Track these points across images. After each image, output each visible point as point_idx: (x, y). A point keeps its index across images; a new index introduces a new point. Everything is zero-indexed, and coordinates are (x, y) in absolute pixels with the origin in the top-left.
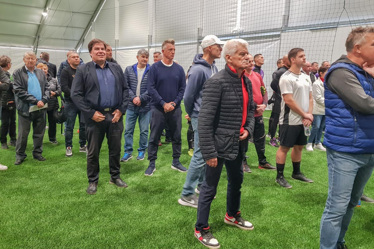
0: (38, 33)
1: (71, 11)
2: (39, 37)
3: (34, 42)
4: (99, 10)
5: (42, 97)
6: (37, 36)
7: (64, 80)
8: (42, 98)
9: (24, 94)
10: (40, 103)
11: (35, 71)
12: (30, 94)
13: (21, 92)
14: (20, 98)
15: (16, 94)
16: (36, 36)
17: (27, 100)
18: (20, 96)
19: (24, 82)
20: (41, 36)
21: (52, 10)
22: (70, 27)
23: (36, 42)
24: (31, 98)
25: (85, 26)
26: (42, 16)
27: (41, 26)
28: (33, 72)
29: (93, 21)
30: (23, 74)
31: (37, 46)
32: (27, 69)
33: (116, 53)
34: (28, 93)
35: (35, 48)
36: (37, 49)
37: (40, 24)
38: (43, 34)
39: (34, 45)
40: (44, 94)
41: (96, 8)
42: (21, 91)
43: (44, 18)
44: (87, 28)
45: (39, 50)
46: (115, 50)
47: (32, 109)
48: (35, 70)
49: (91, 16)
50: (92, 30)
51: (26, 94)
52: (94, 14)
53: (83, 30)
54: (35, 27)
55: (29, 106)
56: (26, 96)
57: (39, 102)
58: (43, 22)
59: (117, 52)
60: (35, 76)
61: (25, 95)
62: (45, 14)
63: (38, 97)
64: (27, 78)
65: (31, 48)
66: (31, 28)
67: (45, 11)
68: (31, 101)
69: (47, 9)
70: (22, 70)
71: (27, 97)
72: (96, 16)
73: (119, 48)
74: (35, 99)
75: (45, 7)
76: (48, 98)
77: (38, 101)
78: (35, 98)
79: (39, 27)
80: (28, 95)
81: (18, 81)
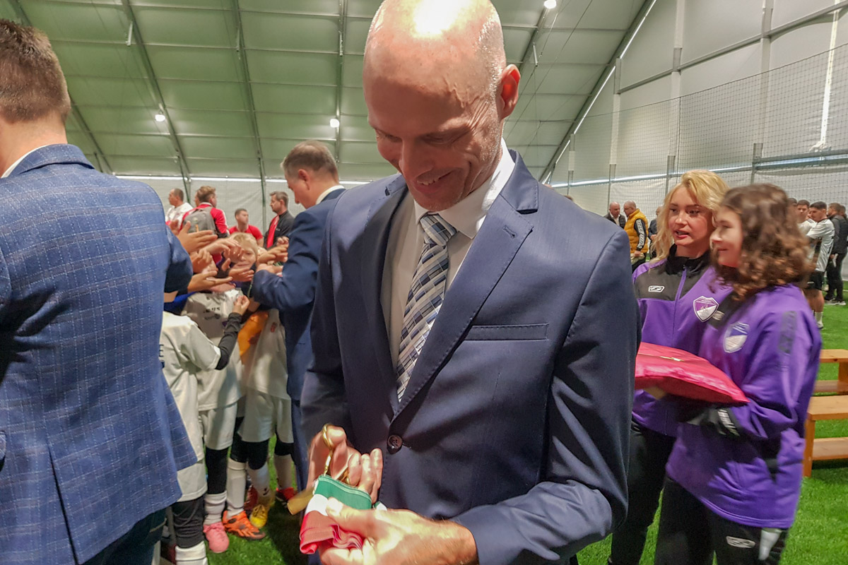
1: (538, 119)
22: (534, 146)
29: (573, 132)
33: (609, 187)
46: (608, 183)
50: (569, 148)
52: (575, 120)
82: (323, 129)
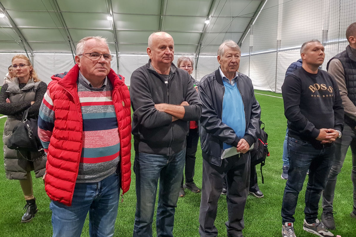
0: (200, 41)
1: (231, 16)
2: (201, 45)
3: (196, 50)
4: (259, 11)
5: (246, 130)
6: (200, 44)
7: (291, 96)
8: (246, 134)
9: (216, 124)
10: (243, 145)
11: (236, 80)
12: (225, 126)
13: (210, 121)
14: (207, 131)
15: (201, 122)
16: (198, 44)
17: (220, 136)
18: (208, 128)
19: (216, 99)
20: (203, 44)
21: (214, 17)
22: (230, 32)
23: (198, 50)
24: (227, 133)
25: (243, 31)
26: (205, 24)
27: (203, 34)
28: (232, 82)
29: (252, 24)
30: (216, 86)
31: (199, 53)
32: (223, 75)
33: (277, 54)
34: (222, 124)
35: (197, 55)
36: (198, 56)
37: (203, 32)
38: (204, 42)
39: (196, 53)
40: (249, 125)
41: (257, 8)
42: (211, 118)
43: (206, 26)
44: (245, 32)
45: (200, 57)
46: (276, 51)
47: (227, 153)
48: (237, 78)
49: (251, 18)
50: (250, 33)
51: (218, 126)
52: (253, 17)
53: (242, 34)
54: (198, 35)
55: (222, 148)
56: (218, 128)
57: (240, 142)
58: (205, 30)
59: (279, 53)
60: (236, 90)
61: (216, 127)
62: (207, 22)
63: (240, 132)
64: (222, 93)
65: (193, 55)
66: (194, 37)
67: (208, 19)
68: (226, 138)
69: (210, 17)
70: (214, 77)
71: (219, 130)
72: (255, 18)
73: (281, 49)
74: (234, 136)
75: (208, 15)
76: (256, 133)
77: (239, 140)
78: (234, 132)
79: (202, 35)
80: (221, 127)
81: (207, 99)
82: (103, 22)
